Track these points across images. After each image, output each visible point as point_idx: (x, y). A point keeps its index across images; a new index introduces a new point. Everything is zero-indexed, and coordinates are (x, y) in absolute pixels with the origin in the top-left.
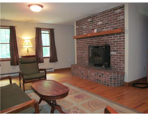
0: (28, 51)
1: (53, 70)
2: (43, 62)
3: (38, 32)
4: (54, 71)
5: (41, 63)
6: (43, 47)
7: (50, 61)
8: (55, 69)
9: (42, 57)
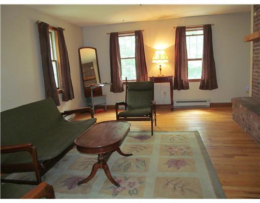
0: (160, 69)
1: (208, 104)
2: (187, 88)
3: (180, 34)
4: (210, 106)
5: (183, 89)
6: (188, 62)
7: (202, 87)
8: (211, 102)
9: (186, 78)
